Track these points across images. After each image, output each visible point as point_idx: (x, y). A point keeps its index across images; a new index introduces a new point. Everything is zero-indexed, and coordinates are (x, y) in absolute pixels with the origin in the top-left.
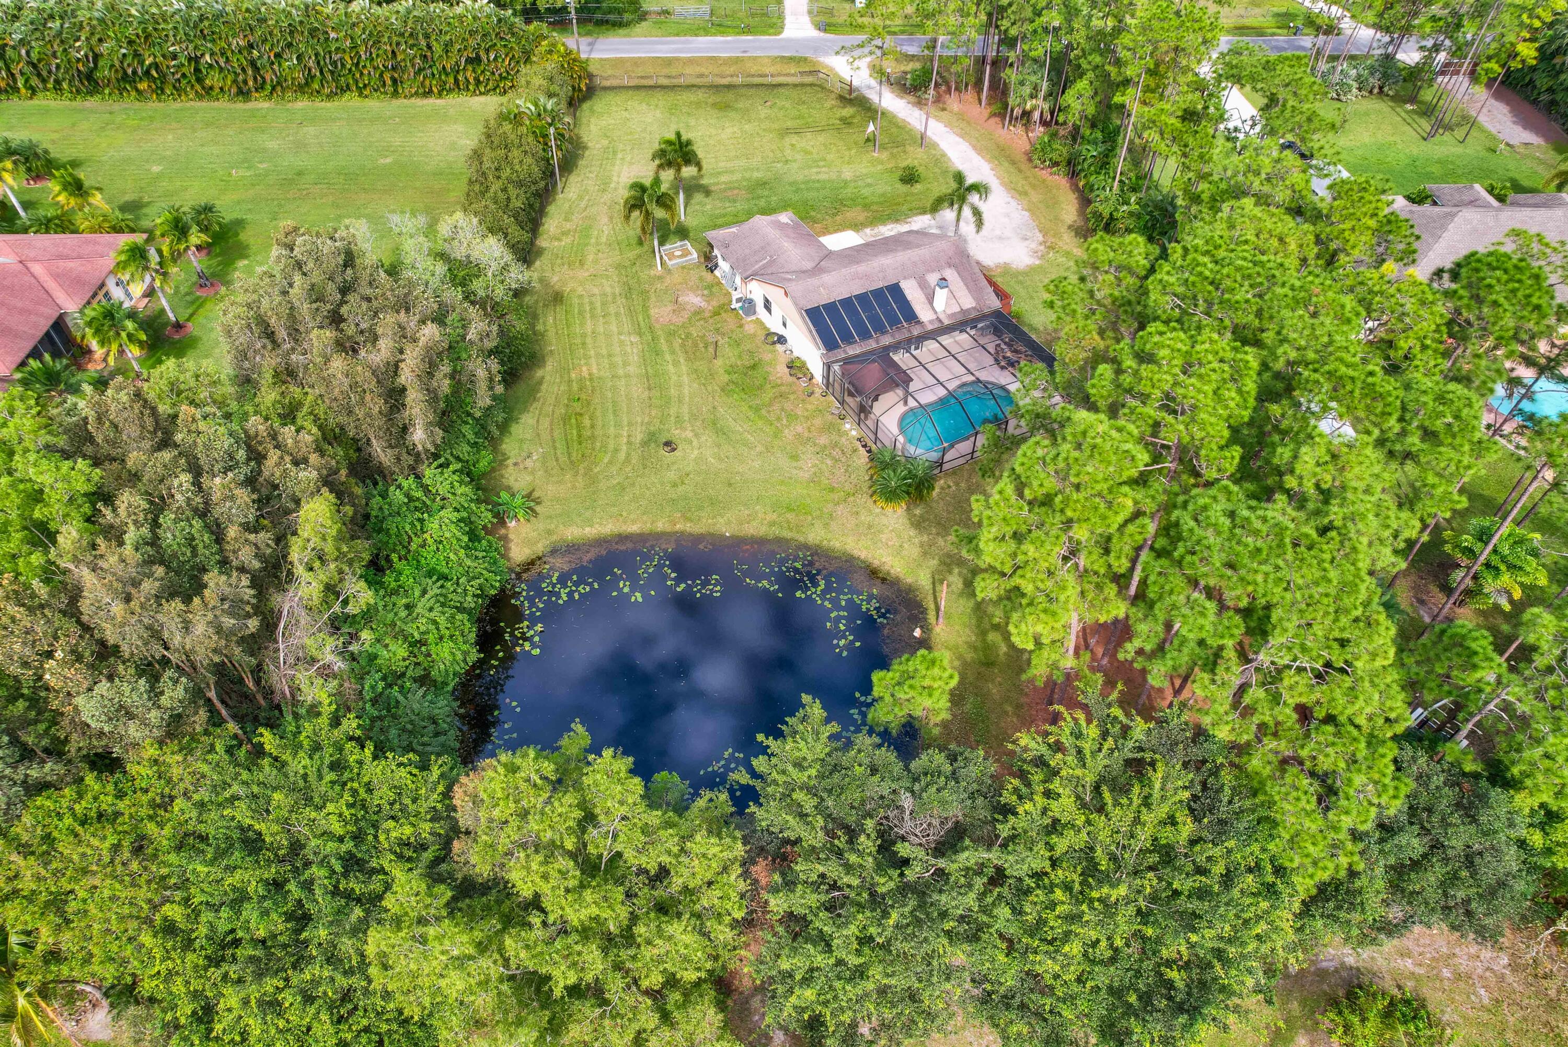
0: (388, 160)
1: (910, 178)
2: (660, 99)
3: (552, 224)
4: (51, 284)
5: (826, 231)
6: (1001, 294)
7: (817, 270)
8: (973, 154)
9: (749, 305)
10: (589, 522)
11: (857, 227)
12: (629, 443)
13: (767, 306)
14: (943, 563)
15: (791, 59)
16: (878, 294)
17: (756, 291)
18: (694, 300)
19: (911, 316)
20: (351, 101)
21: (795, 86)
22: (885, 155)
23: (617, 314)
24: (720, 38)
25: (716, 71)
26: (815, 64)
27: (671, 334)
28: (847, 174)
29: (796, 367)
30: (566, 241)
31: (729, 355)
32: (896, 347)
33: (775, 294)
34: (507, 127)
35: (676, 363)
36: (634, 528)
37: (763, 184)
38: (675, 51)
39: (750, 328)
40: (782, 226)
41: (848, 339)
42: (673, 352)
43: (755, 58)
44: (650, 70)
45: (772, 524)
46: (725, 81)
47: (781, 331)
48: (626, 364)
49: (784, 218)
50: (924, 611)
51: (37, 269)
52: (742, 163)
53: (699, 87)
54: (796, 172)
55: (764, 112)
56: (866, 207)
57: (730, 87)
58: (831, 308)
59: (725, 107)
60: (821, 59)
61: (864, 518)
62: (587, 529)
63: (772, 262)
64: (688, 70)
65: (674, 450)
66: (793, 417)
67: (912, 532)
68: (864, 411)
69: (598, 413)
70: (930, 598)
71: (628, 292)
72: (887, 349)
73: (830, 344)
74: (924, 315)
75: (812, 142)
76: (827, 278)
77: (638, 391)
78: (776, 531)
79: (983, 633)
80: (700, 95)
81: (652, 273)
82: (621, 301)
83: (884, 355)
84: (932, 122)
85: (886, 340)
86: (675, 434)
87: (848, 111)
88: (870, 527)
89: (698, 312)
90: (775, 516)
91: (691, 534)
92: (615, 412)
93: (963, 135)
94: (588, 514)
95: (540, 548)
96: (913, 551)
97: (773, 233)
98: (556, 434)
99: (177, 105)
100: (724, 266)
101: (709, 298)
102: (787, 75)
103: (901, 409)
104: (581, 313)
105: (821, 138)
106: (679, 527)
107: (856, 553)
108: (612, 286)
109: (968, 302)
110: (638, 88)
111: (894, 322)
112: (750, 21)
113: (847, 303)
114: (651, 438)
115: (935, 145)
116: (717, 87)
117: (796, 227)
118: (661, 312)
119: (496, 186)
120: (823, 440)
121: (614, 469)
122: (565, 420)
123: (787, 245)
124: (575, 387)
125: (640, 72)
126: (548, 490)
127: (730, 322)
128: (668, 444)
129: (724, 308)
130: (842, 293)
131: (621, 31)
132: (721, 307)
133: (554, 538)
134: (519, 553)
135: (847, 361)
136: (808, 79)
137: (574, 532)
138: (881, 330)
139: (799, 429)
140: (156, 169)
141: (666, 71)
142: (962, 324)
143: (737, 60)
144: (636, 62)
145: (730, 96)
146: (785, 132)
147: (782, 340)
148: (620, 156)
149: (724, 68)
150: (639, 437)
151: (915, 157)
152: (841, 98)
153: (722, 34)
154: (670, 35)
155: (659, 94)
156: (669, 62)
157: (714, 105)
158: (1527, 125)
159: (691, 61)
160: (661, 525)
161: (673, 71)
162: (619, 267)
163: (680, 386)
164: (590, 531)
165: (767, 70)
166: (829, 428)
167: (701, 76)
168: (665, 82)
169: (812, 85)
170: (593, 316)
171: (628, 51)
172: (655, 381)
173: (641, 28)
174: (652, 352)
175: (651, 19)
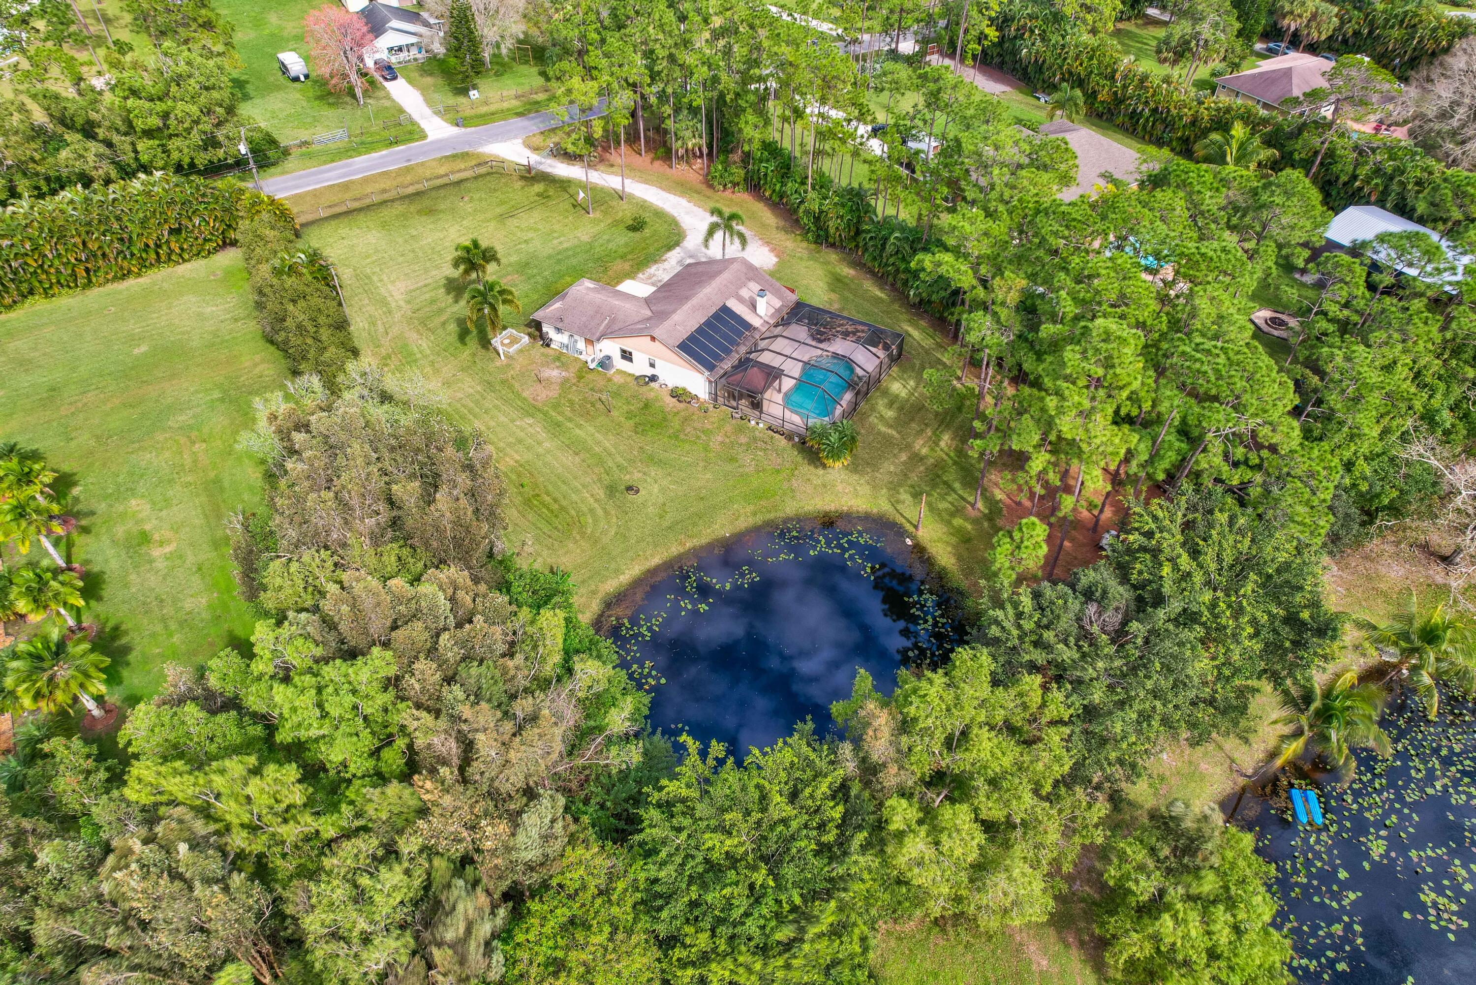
0: (144, 348)
1: (634, 227)
2: (365, 220)
6: (789, 289)
7: (657, 315)
8: (666, 194)
9: (606, 361)
10: (618, 572)
11: (632, 274)
12: (596, 500)
13: (626, 355)
14: (889, 489)
15: (454, 157)
16: (716, 316)
17: (610, 348)
18: (553, 373)
19: (748, 326)
21: (476, 178)
22: (598, 214)
23: (496, 407)
24: (374, 155)
25: (395, 183)
26: (478, 155)
27: (556, 406)
28: (584, 237)
29: (680, 394)
30: (393, 363)
31: (619, 405)
32: (752, 350)
33: (630, 344)
35: (580, 426)
36: (656, 561)
37: (527, 263)
38: (345, 175)
39: (614, 380)
41: (717, 358)
42: (570, 420)
43: (422, 164)
44: (335, 199)
45: (755, 514)
46: (411, 190)
47: (650, 372)
48: (539, 443)
49: (586, 284)
50: (901, 527)
53: (393, 201)
54: (542, 247)
55: (468, 207)
56: (623, 257)
57: (419, 193)
58: (692, 338)
59: (431, 212)
60: (481, 150)
61: (817, 482)
62: (622, 577)
63: (613, 321)
65: (638, 491)
66: (707, 431)
67: (856, 477)
68: (758, 407)
69: (550, 488)
70: (898, 516)
71: (490, 386)
72: (749, 354)
73: (709, 366)
74: (755, 321)
75: (532, 220)
76: (677, 317)
77: (568, 459)
78: (759, 519)
79: (949, 523)
80: (399, 207)
81: (498, 364)
82: (491, 396)
83: (749, 360)
85: (743, 349)
86: (627, 478)
87: (539, 187)
88: (824, 486)
89: (565, 381)
90: (752, 507)
91: (701, 547)
92: (564, 482)
93: (646, 182)
94: (613, 566)
96: (865, 490)
97: (593, 298)
98: (530, 517)
100: (558, 339)
101: (563, 367)
102: (459, 171)
103: (778, 396)
104: (463, 417)
105: (536, 215)
106: (688, 545)
107: (827, 508)
108: (470, 386)
110: (335, 216)
111: (738, 333)
112: (387, 132)
113: (700, 331)
114: (611, 490)
115: (630, 196)
116: (408, 196)
118: (533, 392)
120: (743, 439)
121: (602, 524)
122: (527, 502)
123: (617, 303)
124: (514, 477)
125: (324, 202)
126: (564, 562)
127: (596, 379)
128: (629, 488)
129: (584, 372)
130: (693, 324)
131: (272, 170)
132: (580, 370)
133: (601, 595)
136: (483, 170)
137: (611, 586)
138: (734, 342)
139: (719, 439)
141: (348, 195)
142: (783, 318)
143: (408, 170)
144: (315, 194)
145: (426, 202)
146: (502, 218)
147: (653, 378)
148: (375, 278)
149: (400, 179)
150: (601, 494)
151: (625, 210)
152: (522, 178)
153: (374, 150)
154: (325, 163)
155: (361, 217)
156: (346, 186)
157: (419, 212)
158: (998, 80)
159: (366, 180)
160: (674, 550)
161: (357, 193)
162: (463, 369)
163: (598, 443)
164: (624, 578)
165: (442, 171)
166: (740, 430)
167: (384, 191)
168: (356, 205)
169: (488, 174)
170: (475, 416)
171: (297, 187)
172: (576, 447)
173: (290, 163)
174: (555, 428)
175: (295, 152)
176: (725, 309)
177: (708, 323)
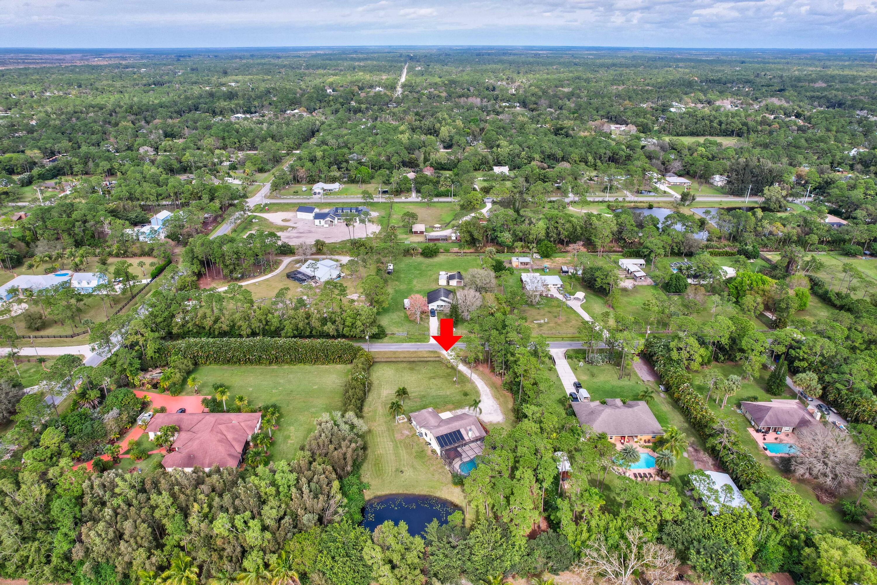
1: (466, 394)
2: (393, 366)
3: (366, 409)
4: (246, 428)
5: (442, 412)
6: (487, 431)
7: (439, 426)
8: (485, 386)
9: (421, 435)
10: (383, 491)
11: (450, 410)
12: (392, 471)
13: (426, 435)
15: (432, 351)
16: (454, 432)
17: (423, 431)
18: (406, 432)
19: (463, 438)
20: (301, 366)
21: (435, 361)
22: (459, 386)
23: (386, 436)
24: (410, 344)
25: (409, 356)
27: (400, 442)
28: (448, 393)
29: (434, 451)
30: (370, 414)
31: (416, 448)
32: (459, 446)
33: (428, 432)
34: (355, 383)
35: (402, 450)
36: (394, 492)
37: (424, 396)
38: (397, 348)
39: (421, 441)
40: (430, 412)
41: (447, 445)
42: (401, 447)
43: (421, 351)
44: (389, 356)
46: (412, 360)
47: (429, 442)
48: (389, 450)
49: (430, 410)
51: (242, 424)
52: (418, 389)
53: (405, 362)
54: (433, 392)
55: (424, 371)
56: (453, 404)
57: (414, 362)
58: (442, 436)
59: (412, 369)
60: (440, 353)
61: (450, 490)
63: (427, 423)
64: (401, 356)
65: (403, 473)
66: (432, 465)
68: (450, 463)
69: (383, 463)
70: (465, 507)
71: (389, 430)
72: (457, 447)
73: (442, 446)
74: (466, 438)
75: (438, 381)
76: (441, 429)
77: (393, 457)
78: (428, 493)
80: (405, 365)
81: (395, 424)
82: (387, 432)
83: (455, 449)
84: (473, 375)
85: (456, 445)
86: (403, 469)
87: (449, 371)
88: (451, 492)
89: (408, 436)
90: (428, 489)
92: (387, 463)
93: (482, 380)
94: (383, 489)
95: (372, 497)
96: (462, 498)
97: (427, 415)
98: (373, 469)
99: (250, 367)
100: (414, 423)
101: (410, 432)
102: (431, 357)
103: (460, 462)
104: (377, 436)
105: (441, 380)
106: (405, 492)
107: (447, 498)
108: (383, 428)
109: (478, 434)
110: (386, 362)
111: (458, 440)
112: (419, 337)
113: (446, 435)
114: (397, 470)
115: (474, 383)
116: (410, 362)
117: (433, 412)
118: (398, 436)
119: (353, 401)
120: (440, 471)
121: (388, 478)
122: (375, 465)
123: (431, 418)
124: (377, 456)
125: (386, 356)
126: (373, 483)
127: (416, 438)
128: (401, 472)
129: (414, 435)
130: (445, 432)
133: (375, 494)
134: (367, 498)
135: (446, 450)
136: (437, 359)
137: (380, 493)
138: (455, 442)
139: (434, 468)
140: (251, 389)
141: (394, 356)
142: (476, 440)
143: (416, 352)
144: (385, 353)
145: (414, 365)
146: (431, 378)
147: (430, 444)
148: (383, 387)
149: (412, 355)
150: (394, 470)
151: (467, 387)
152: (446, 366)
153: (411, 342)
154: (395, 343)
155: (392, 364)
156: (395, 352)
157: (409, 368)
158: (651, 375)
159: (402, 352)
160: (401, 492)
161: (397, 356)
162: (386, 422)
163: (404, 456)
164: (384, 493)
165: (425, 355)
166: (442, 467)
167: (405, 357)
168: (394, 360)
169: (439, 361)
170: (380, 437)
171: (382, 348)
172: (397, 455)
173: (386, 339)
174: (396, 447)
175: (389, 336)
176: (459, 431)
177: (450, 434)
